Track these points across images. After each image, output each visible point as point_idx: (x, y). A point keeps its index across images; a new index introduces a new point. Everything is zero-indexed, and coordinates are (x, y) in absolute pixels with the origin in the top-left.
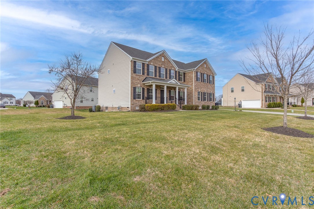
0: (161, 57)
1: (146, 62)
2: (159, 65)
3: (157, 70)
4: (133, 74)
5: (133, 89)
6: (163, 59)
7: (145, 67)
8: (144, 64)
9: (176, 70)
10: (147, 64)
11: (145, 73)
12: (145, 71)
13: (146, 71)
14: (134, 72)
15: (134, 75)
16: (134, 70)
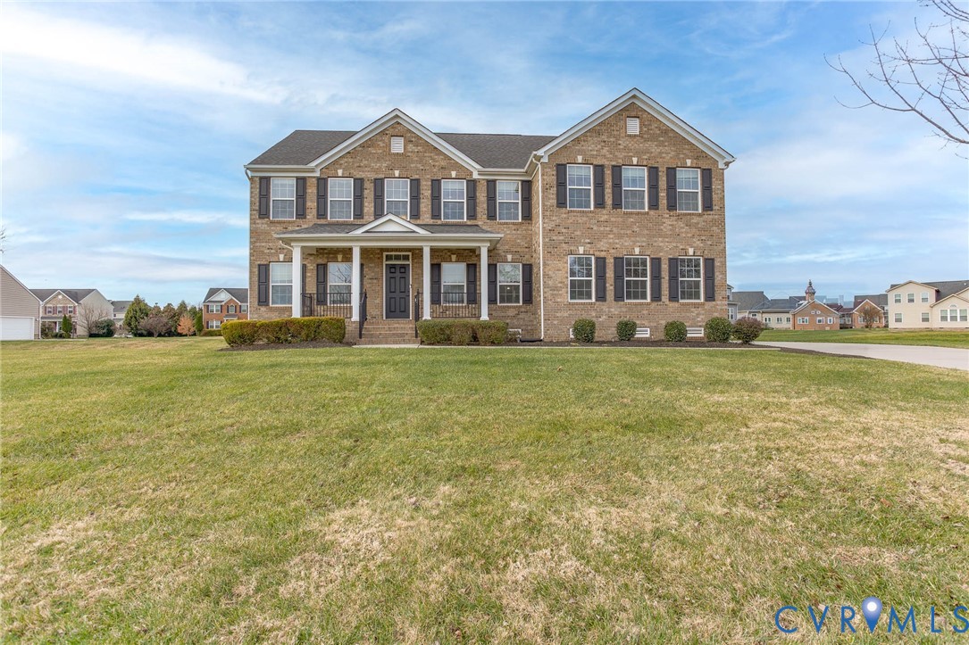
0: (386, 138)
1: (312, 170)
2: (374, 170)
3: (366, 192)
4: (258, 221)
5: (256, 270)
6: (398, 146)
7: (309, 191)
8: (304, 179)
9: (475, 176)
10: (319, 179)
11: (308, 211)
12: (309, 204)
13: (311, 204)
14: (260, 214)
15: (262, 225)
16: (262, 206)
